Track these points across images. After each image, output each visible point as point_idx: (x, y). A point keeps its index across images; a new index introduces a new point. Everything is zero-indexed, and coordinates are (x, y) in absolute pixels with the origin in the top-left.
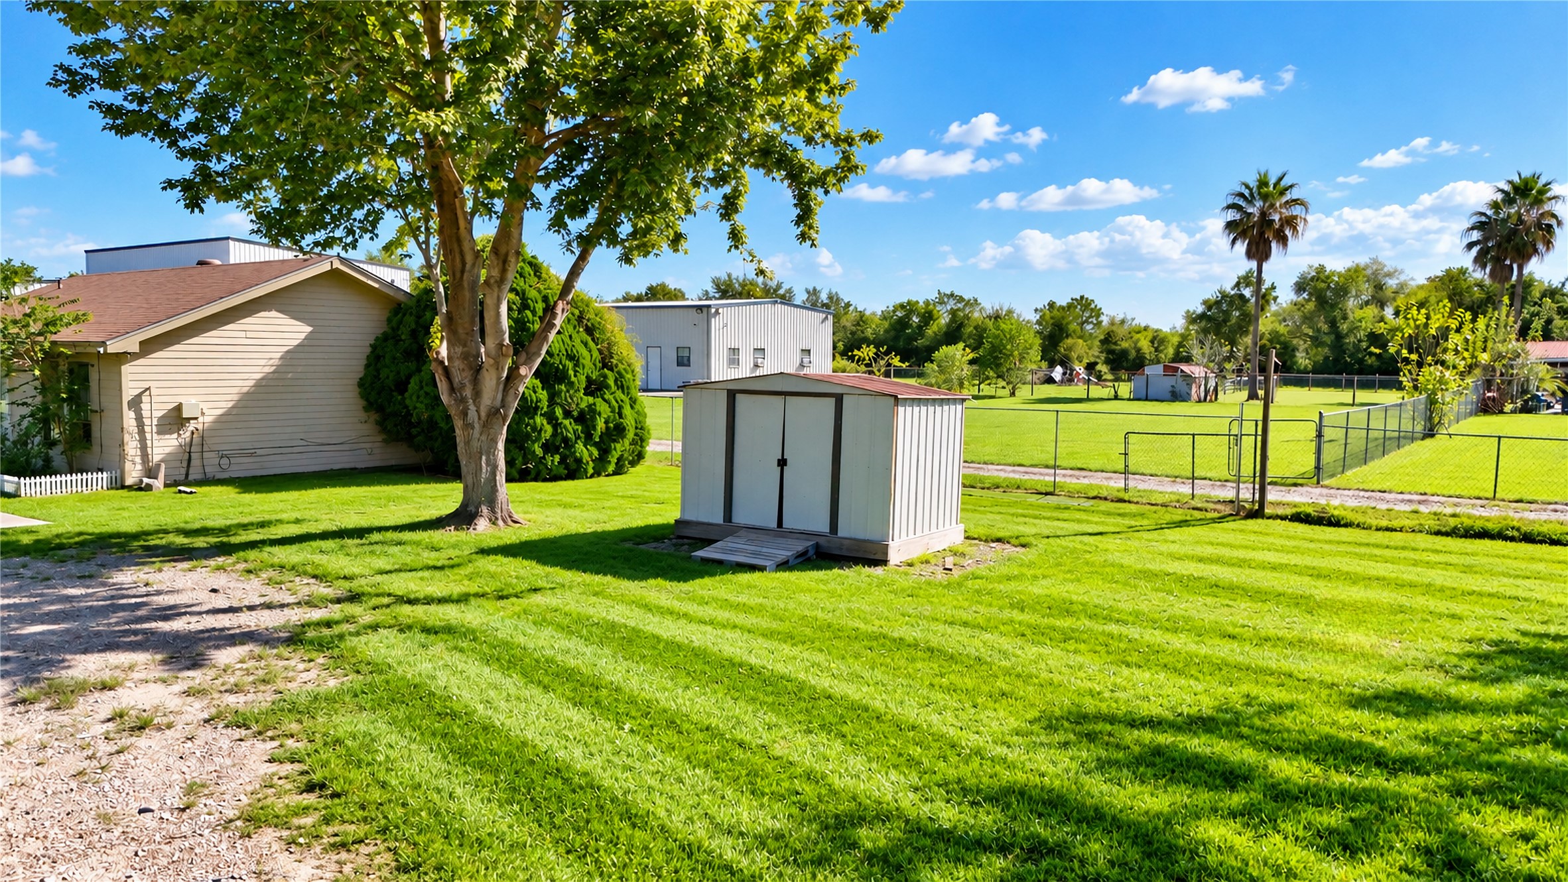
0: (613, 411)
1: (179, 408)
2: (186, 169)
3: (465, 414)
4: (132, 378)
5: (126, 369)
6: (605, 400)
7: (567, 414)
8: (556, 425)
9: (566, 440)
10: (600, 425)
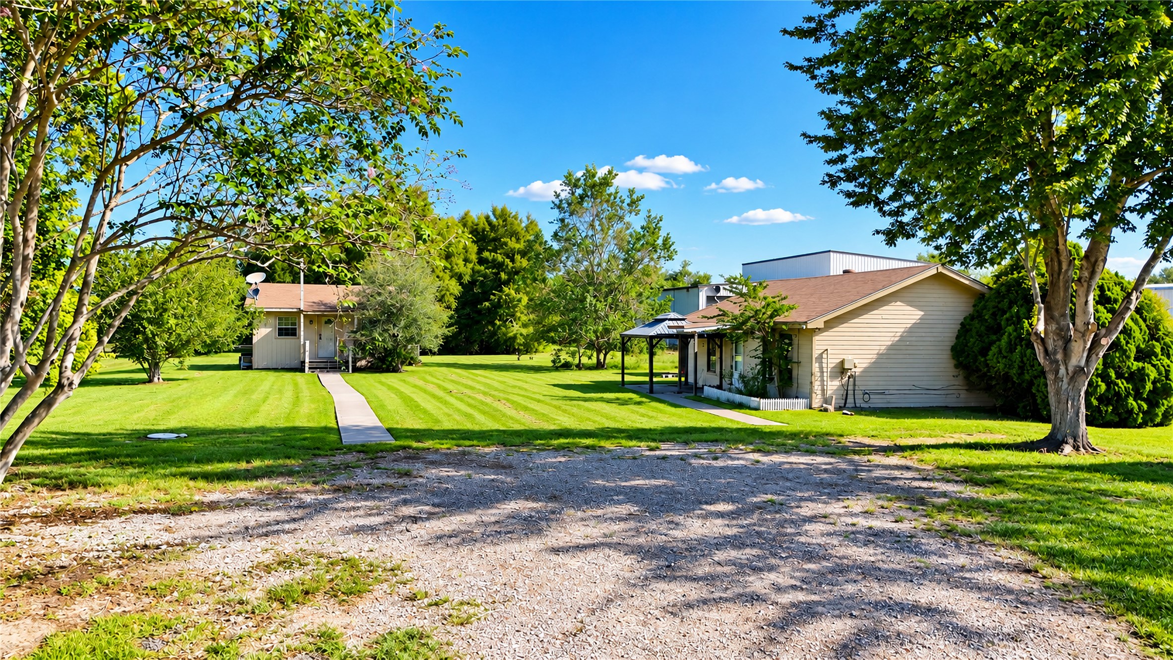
0: (1160, 374)
1: (842, 362)
2: (886, 223)
3: (1057, 372)
4: (819, 343)
5: (816, 339)
6: (1154, 366)
7: (1119, 376)
8: (1109, 383)
9: (1118, 394)
10: (1149, 386)
